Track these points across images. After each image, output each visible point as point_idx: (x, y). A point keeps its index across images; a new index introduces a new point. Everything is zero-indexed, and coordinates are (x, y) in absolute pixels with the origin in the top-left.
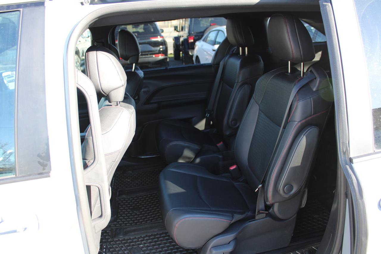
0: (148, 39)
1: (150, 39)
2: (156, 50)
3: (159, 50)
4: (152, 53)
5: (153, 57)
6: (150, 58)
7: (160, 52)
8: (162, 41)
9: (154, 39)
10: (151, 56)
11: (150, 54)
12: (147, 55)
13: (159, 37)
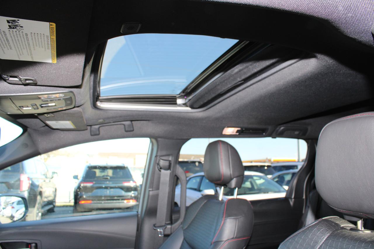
0: (120, 183)
1: (122, 183)
2: (128, 196)
3: (131, 196)
4: (123, 198)
5: (124, 203)
6: (121, 204)
7: (132, 198)
8: (135, 187)
9: (126, 184)
10: (123, 201)
11: (122, 200)
12: (119, 200)
13: (131, 182)
